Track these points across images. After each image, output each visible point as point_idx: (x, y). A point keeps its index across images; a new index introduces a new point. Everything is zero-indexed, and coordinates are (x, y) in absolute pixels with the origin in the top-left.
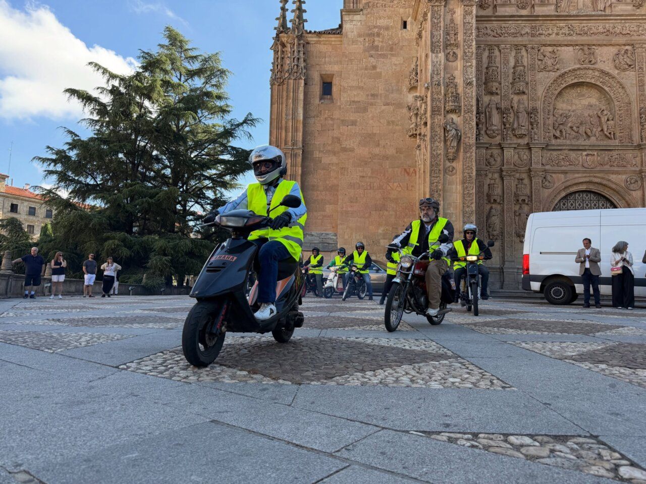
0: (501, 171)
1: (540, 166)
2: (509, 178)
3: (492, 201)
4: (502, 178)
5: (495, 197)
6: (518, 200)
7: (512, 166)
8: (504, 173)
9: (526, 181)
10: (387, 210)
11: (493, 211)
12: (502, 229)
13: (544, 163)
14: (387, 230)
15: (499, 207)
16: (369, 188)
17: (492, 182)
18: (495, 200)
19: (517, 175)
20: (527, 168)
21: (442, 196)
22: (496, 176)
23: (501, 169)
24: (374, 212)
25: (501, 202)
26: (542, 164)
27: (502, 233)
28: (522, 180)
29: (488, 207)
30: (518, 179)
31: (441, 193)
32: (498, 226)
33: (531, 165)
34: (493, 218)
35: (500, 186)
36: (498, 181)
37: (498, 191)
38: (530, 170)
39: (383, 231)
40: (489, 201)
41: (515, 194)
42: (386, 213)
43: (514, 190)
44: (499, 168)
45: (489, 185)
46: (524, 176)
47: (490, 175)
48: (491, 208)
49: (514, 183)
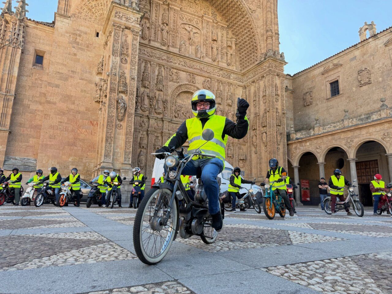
0: (148, 131)
1: (167, 131)
2: (151, 135)
3: (142, 147)
4: (148, 134)
5: (144, 145)
6: (155, 148)
7: (153, 129)
8: (149, 132)
9: (160, 138)
10: (76, 146)
11: (142, 153)
12: (146, 163)
13: (169, 129)
14: (75, 159)
15: (145, 151)
16: (64, 130)
17: (143, 136)
18: (143, 147)
19: (156, 134)
20: (161, 131)
21: (113, 140)
22: (145, 133)
23: (147, 130)
24: (67, 147)
25: (146, 148)
26: (168, 130)
27: (146, 165)
28: (158, 137)
29: (139, 150)
30: (156, 136)
31: (113, 139)
32: (144, 161)
33: (163, 130)
34: (142, 157)
35: (146, 139)
36: (146, 136)
37: (145, 142)
38: (162, 132)
39: (72, 159)
40: (140, 147)
41: (154, 144)
42: (75, 148)
43: (153, 142)
44: (146, 129)
45: (140, 138)
46: (159, 135)
47: (141, 132)
48: (141, 151)
49: (154, 138)
